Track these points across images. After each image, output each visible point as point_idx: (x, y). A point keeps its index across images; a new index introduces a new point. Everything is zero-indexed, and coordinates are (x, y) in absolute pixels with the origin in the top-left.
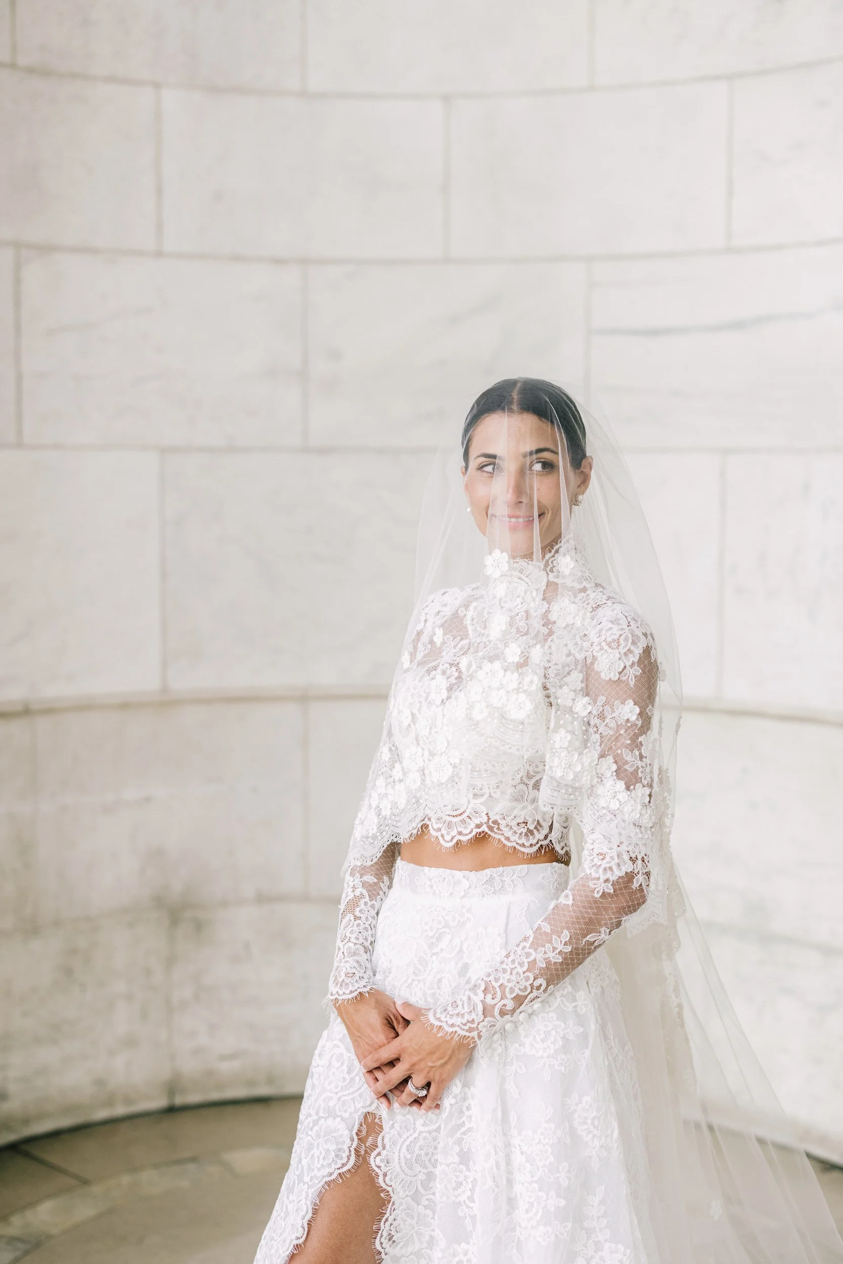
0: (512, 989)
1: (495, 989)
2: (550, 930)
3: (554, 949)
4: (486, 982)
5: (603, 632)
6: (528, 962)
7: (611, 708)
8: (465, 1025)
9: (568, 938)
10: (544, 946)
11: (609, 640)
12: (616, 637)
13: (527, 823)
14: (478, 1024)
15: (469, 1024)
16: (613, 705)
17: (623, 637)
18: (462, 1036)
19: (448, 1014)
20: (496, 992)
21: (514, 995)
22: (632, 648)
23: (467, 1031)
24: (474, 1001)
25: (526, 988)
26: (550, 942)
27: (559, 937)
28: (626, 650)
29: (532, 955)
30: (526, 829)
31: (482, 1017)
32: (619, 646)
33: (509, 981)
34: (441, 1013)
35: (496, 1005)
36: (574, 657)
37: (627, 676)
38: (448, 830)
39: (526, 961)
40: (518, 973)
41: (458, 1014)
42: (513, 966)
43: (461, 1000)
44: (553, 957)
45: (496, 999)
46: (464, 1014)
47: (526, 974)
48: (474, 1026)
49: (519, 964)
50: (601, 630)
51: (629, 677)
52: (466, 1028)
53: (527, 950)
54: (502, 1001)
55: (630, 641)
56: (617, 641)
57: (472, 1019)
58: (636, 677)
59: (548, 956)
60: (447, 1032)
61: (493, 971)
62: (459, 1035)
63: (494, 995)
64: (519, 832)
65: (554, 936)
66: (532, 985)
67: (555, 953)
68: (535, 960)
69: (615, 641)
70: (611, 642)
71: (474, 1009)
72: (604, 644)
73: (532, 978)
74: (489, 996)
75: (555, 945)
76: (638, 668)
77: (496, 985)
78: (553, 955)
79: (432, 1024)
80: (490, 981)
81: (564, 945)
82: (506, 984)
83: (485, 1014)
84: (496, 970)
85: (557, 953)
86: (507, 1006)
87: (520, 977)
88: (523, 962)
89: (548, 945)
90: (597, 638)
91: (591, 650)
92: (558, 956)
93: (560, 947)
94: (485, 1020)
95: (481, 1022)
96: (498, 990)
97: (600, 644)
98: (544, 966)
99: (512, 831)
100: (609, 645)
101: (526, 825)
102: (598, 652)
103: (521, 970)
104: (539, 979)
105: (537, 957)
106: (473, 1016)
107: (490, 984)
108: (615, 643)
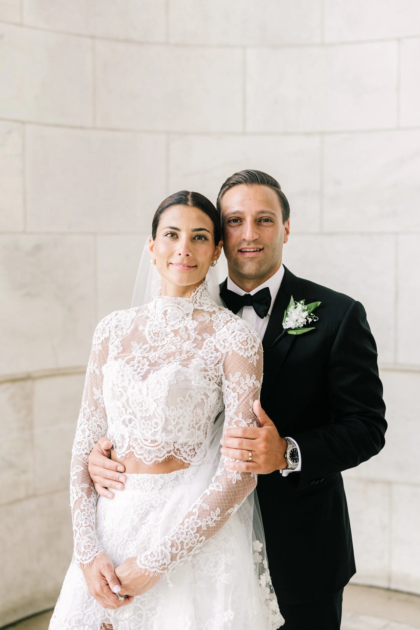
0: (187, 544)
1: (178, 544)
2: (209, 508)
3: (212, 519)
4: (172, 541)
5: (237, 337)
6: (197, 528)
7: (244, 378)
8: (160, 566)
9: (220, 512)
10: (206, 518)
11: (241, 341)
12: (245, 339)
13: (195, 449)
14: (168, 566)
15: (162, 566)
16: (245, 377)
17: (249, 339)
18: (159, 573)
19: (149, 561)
20: (178, 546)
21: (189, 547)
22: (254, 344)
23: (162, 570)
24: (165, 552)
25: (195, 542)
26: (209, 515)
27: (215, 512)
28: (251, 346)
29: (199, 523)
30: (194, 453)
31: (170, 561)
32: (247, 344)
33: (185, 539)
34: (145, 561)
35: (178, 553)
36: (221, 352)
37: (252, 360)
38: (149, 455)
39: (195, 527)
40: (191, 534)
41: (156, 561)
42: (188, 530)
43: (156, 552)
44: (211, 524)
45: (178, 550)
46: (159, 560)
47: (196, 534)
48: (166, 567)
49: (191, 529)
50: (235, 336)
51: (253, 361)
52: (161, 568)
53: (195, 520)
54: (181, 551)
55: (253, 341)
56: (246, 341)
57: (164, 563)
58: (257, 360)
59: (208, 524)
60: (150, 572)
61: (175, 534)
62: (157, 573)
63: (177, 548)
64: (191, 454)
65: (211, 512)
66: (198, 540)
67: (212, 521)
68: (201, 526)
69: (245, 341)
70: (242, 342)
71: (165, 557)
72: (239, 343)
73: (199, 536)
74: (174, 549)
75: (212, 517)
76: (258, 355)
77: (178, 542)
78: (211, 522)
79: (140, 568)
80: (174, 540)
81: (217, 517)
82: (184, 541)
83: (172, 560)
84: (177, 533)
85: (213, 521)
86: (184, 554)
87: (192, 536)
88: (194, 528)
89: (208, 517)
90: (234, 340)
91: (231, 347)
92: (213, 523)
93: (215, 518)
94: (172, 563)
95: (170, 564)
96: (179, 545)
97: (236, 344)
98: (206, 529)
99: (187, 454)
100: (242, 343)
101: (194, 450)
102: (236, 348)
103: (192, 532)
104: (202, 537)
105: (202, 524)
106: (165, 561)
107: (175, 542)
108: (245, 342)
